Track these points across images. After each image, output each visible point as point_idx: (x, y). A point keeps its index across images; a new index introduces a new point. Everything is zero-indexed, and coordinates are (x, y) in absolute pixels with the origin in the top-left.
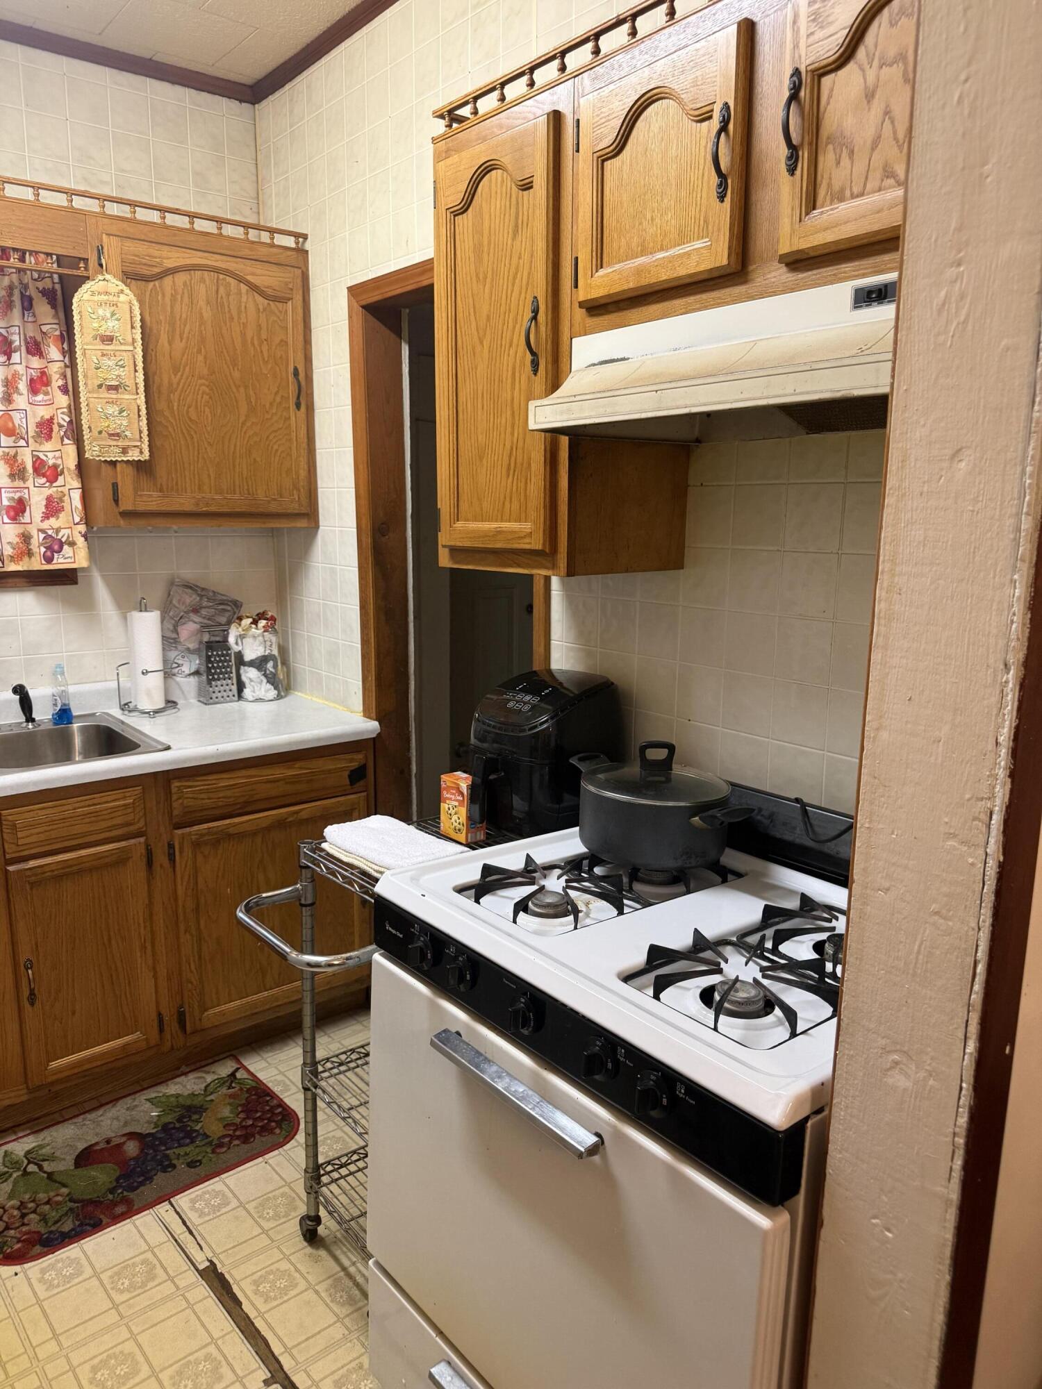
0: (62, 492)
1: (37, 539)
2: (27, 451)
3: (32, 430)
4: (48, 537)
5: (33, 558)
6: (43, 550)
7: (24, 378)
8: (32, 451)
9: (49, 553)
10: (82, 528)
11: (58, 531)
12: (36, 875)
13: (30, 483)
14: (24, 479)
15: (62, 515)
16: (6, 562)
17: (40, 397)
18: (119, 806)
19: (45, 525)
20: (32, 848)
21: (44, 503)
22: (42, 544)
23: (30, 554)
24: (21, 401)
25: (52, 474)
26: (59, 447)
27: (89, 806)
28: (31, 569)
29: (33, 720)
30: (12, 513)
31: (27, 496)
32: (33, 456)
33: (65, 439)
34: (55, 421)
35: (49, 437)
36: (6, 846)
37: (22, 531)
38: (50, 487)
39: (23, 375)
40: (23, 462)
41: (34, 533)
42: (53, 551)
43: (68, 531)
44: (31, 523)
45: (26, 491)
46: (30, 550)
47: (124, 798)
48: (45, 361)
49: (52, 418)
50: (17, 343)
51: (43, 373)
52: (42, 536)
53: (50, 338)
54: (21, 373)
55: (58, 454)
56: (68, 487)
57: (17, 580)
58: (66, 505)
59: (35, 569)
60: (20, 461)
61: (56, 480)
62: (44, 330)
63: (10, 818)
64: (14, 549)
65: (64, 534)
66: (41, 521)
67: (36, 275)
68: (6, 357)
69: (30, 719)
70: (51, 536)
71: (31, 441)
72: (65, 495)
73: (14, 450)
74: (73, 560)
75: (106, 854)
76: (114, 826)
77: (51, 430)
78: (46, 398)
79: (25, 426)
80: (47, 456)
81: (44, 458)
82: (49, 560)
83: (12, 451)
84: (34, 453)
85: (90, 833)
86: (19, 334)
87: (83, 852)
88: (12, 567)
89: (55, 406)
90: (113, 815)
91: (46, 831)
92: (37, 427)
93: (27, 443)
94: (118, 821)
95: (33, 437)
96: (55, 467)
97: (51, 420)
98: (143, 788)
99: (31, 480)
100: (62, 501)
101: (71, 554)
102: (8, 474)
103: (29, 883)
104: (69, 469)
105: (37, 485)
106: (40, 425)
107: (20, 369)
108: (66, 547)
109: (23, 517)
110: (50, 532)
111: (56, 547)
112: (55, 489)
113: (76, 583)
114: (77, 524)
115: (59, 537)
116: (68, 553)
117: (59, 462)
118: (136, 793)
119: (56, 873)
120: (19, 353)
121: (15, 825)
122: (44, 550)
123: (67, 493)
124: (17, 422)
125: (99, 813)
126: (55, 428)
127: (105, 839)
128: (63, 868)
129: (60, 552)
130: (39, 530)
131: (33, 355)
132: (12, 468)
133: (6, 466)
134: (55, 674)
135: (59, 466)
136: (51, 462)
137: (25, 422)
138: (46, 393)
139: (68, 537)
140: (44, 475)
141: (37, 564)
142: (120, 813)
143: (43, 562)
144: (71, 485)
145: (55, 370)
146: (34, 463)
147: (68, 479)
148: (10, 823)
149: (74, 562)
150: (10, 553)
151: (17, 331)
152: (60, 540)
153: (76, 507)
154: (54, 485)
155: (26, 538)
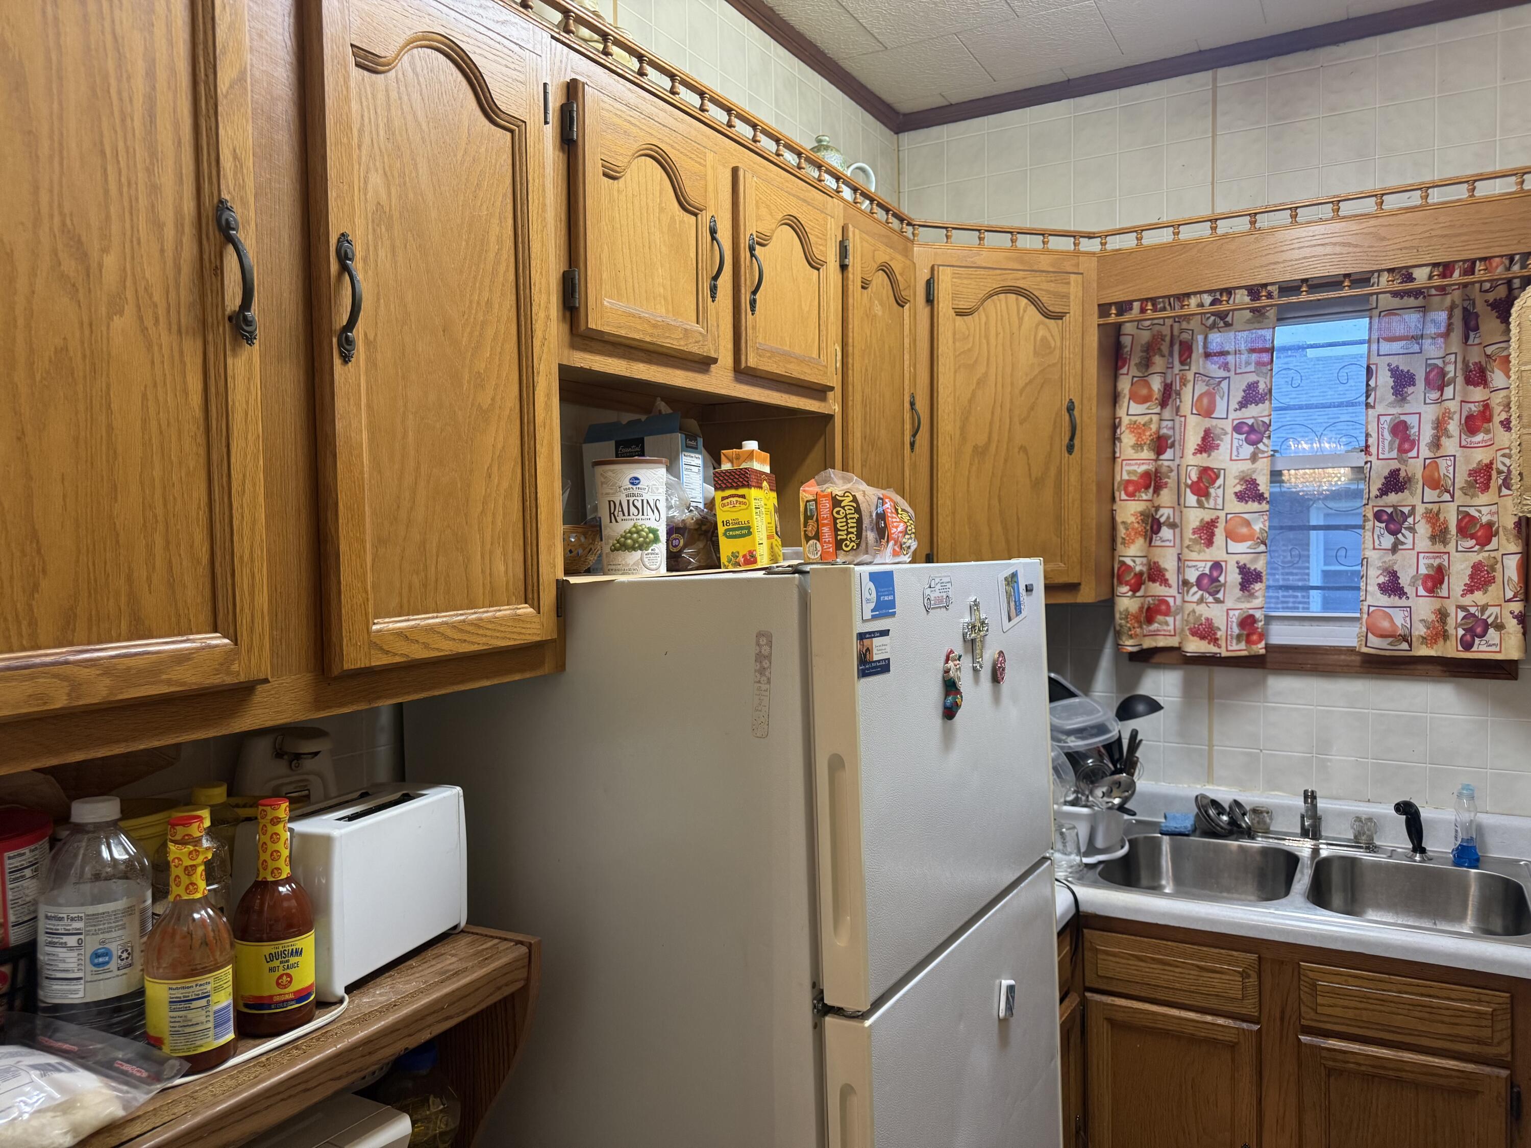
0: (1494, 558)
1: (1455, 617)
2: (1453, 507)
3: (1461, 479)
4: (1469, 616)
5: (1448, 642)
6: (1461, 632)
7: (1456, 417)
8: (1458, 506)
9: (1468, 637)
10: (1517, 607)
11: (1484, 608)
12: (1335, 1060)
13: (1451, 547)
14: (1445, 542)
15: (1493, 588)
16: (1414, 644)
17: (1479, 437)
18: (1468, 1011)
19: (1467, 600)
20: (1335, 1023)
21: (1469, 571)
22: (1461, 625)
23: (1445, 636)
24: (1450, 446)
25: (1487, 534)
26: (1496, 499)
27: (1422, 995)
28: (1445, 655)
29: (1423, 851)
30: (1430, 584)
31: (1446, 563)
32: (1459, 512)
33: (1503, 488)
34: (1494, 466)
35: (1486, 487)
36: (1303, 1009)
37: (1438, 607)
38: (1478, 552)
39: (1455, 412)
40: (1445, 521)
41: (1452, 610)
42: (1475, 635)
43: (1497, 609)
44: (1449, 598)
45: (1446, 557)
46: (1446, 631)
47: (1480, 1002)
48: (1487, 390)
49: (1491, 463)
50: (1451, 374)
51: (1486, 406)
52: (1461, 614)
53: (1495, 361)
54: (1452, 410)
55: (1494, 508)
56: (1502, 551)
57: (1430, 667)
58: (1498, 575)
59: (1449, 656)
60: (1442, 519)
61: (1489, 542)
62: (1489, 353)
63: (1310, 974)
64: (1428, 628)
65: (1491, 614)
66: (1462, 596)
67: (1487, 286)
68: (1440, 392)
69: (1418, 848)
70: (1473, 615)
71: (1458, 493)
72: (1497, 562)
73: (1437, 505)
74: (1498, 649)
75: (1442, 1072)
76: (1457, 1036)
77: (1489, 478)
78: (1487, 437)
79: (1452, 476)
80: (1480, 512)
81: (1476, 514)
82: (1468, 646)
83: (1435, 507)
84: (1461, 509)
85: (1421, 1034)
86: (1455, 362)
87: (1408, 1056)
88: (1424, 651)
89: (1495, 447)
90: (1458, 1021)
91: (1355, 1008)
92: (1470, 475)
93: (1453, 496)
94: (1466, 1031)
95: (1462, 489)
96: (1490, 525)
97: (1489, 466)
98: (1512, 997)
99: (1453, 543)
100: (1494, 570)
101: (1497, 641)
102: (1429, 535)
103: (1325, 1067)
104: (1505, 528)
105: (1460, 549)
106: (1473, 473)
107: (1453, 406)
108: (1491, 631)
109: (1441, 588)
110: (1473, 610)
111: (1479, 630)
112: (1486, 554)
113: (1516, 678)
114: (1509, 601)
115: (1484, 617)
116: (1493, 639)
117: (1495, 518)
118: (1501, 1000)
119: (1363, 1068)
120: (1452, 386)
121: (1315, 985)
122: (1463, 632)
123: (1499, 559)
124: (1443, 471)
125: (1434, 1011)
126: (1494, 473)
127: (1446, 1050)
128: (1373, 1066)
129: (1484, 636)
130: (1458, 607)
131: (1476, 385)
132: (1434, 528)
133: (1428, 526)
134: (1460, 796)
135: (1494, 524)
136: (1484, 520)
137: (1451, 471)
138: (1488, 432)
139: (1496, 617)
140: (1472, 537)
141: (1451, 650)
142: (1468, 1021)
143: (1460, 648)
144: (1506, 549)
145: (1498, 401)
146: (1459, 522)
147: (1504, 541)
148: (1311, 982)
149: (1500, 652)
150: (1422, 633)
151: (1453, 360)
152: (1485, 621)
153: (1510, 579)
154: (1487, 548)
155: (1442, 615)
